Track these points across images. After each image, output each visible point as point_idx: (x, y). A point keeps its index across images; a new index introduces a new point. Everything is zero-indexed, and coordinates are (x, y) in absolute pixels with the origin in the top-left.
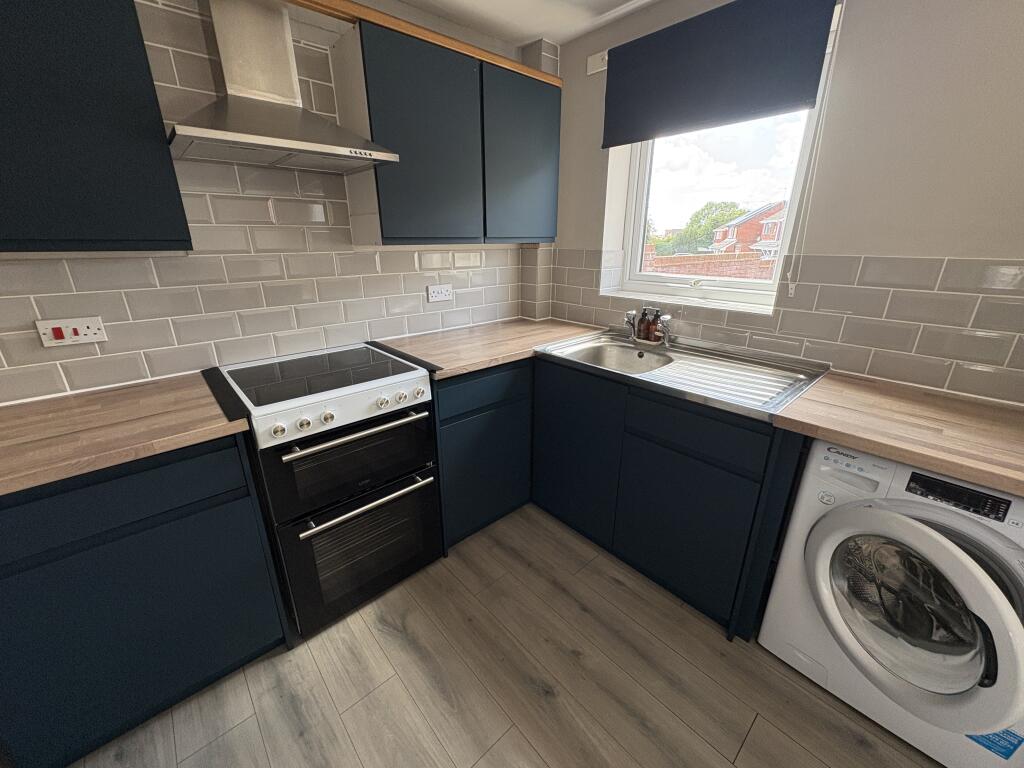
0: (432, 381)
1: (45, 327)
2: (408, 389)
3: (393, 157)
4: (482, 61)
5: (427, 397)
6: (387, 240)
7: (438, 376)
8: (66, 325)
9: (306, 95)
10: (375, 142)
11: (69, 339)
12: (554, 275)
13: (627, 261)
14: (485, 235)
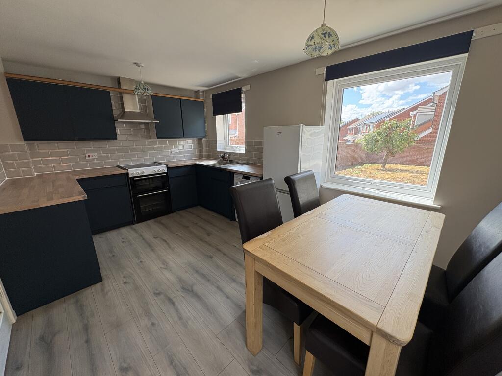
0: (167, 168)
1: (87, 155)
2: (163, 169)
3: (158, 122)
4: (180, 99)
5: (166, 171)
6: (158, 138)
7: (168, 166)
8: (90, 155)
9: (141, 109)
10: (156, 119)
11: (91, 158)
12: (208, 146)
13: (225, 142)
14: (184, 136)
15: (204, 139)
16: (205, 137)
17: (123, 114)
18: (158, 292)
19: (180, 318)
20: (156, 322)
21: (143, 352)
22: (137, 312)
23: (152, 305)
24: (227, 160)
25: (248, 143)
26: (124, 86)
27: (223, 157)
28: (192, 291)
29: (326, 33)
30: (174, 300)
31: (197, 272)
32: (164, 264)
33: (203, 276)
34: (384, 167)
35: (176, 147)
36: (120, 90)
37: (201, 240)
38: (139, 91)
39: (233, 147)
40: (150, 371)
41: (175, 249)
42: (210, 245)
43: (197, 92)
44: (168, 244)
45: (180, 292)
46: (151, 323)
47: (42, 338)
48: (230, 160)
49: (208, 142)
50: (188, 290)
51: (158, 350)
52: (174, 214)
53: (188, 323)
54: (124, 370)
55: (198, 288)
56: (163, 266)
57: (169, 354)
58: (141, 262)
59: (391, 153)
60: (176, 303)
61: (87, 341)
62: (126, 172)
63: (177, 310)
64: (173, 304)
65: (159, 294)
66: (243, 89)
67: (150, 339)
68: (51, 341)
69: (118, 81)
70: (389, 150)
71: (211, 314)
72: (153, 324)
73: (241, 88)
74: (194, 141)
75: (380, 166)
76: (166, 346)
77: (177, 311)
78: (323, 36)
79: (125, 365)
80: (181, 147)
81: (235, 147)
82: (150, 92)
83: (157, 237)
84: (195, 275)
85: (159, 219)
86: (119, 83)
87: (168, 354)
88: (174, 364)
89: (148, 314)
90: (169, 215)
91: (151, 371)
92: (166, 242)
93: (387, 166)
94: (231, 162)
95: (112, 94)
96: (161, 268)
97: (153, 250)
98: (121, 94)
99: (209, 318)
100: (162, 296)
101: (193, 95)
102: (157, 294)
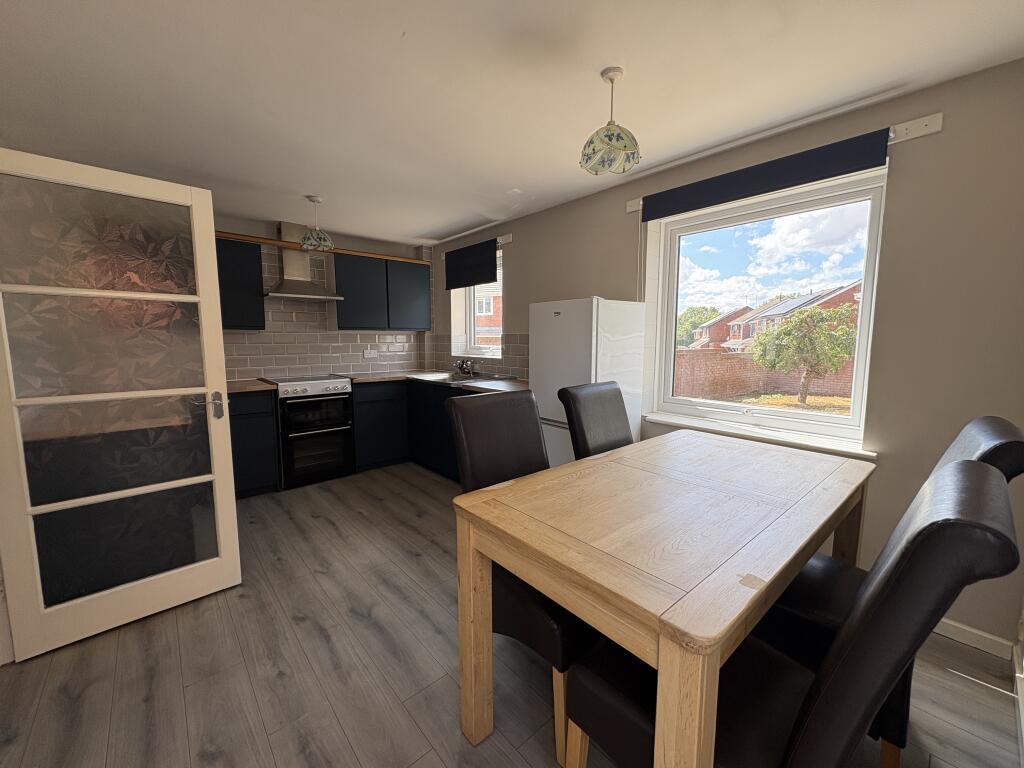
0: (352, 384)
2: (343, 386)
3: (342, 299)
4: (386, 260)
5: (349, 390)
6: (340, 328)
7: (355, 381)
9: (313, 276)
10: (338, 293)
12: (435, 348)
13: (468, 340)
14: (389, 326)
15: (427, 334)
16: (429, 329)
17: (282, 285)
18: (301, 615)
19: (337, 666)
20: (288, 671)
21: (252, 725)
22: (254, 652)
23: (287, 639)
24: (469, 373)
25: (507, 339)
26: (290, 237)
27: (461, 368)
28: (370, 616)
29: (613, 134)
30: (331, 631)
31: (385, 582)
32: (322, 566)
33: (397, 590)
34: (803, 400)
35: (374, 347)
36: (280, 243)
37: (404, 524)
38: (310, 242)
39: (480, 348)
40: (258, 761)
41: (351, 538)
42: (419, 533)
43: (419, 249)
44: (337, 529)
45: (346, 618)
46: (277, 672)
47: (64, 689)
48: (474, 373)
49: (435, 339)
50: (362, 614)
51: (281, 723)
52: (359, 476)
53: (350, 676)
54: (206, 757)
55: (381, 612)
56: (319, 568)
57: (302, 731)
58: (279, 559)
59: (815, 371)
60: (334, 638)
61: (148, 699)
62: (273, 387)
63: (332, 651)
64: (327, 638)
65: (303, 619)
66: (500, 240)
67: (269, 701)
68: (80, 695)
69: (278, 228)
70: (811, 367)
71: (400, 661)
72: (281, 674)
73: (496, 240)
74: (409, 337)
75: (795, 399)
76: (299, 717)
77: (333, 653)
78: (607, 139)
79: (212, 748)
80: (384, 348)
81: (486, 349)
82: (329, 244)
83: (318, 517)
84: (381, 588)
85: (329, 483)
86: (279, 231)
87: (299, 731)
88: (307, 752)
89: (274, 654)
90: (349, 478)
91: (261, 761)
92: (334, 524)
93: (810, 399)
94: (477, 376)
95: (264, 250)
96: (316, 571)
97: (306, 539)
98: (281, 249)
99: (394, 669)
100: (308, 623)
101: (412, 254)
102: (299, 620)
